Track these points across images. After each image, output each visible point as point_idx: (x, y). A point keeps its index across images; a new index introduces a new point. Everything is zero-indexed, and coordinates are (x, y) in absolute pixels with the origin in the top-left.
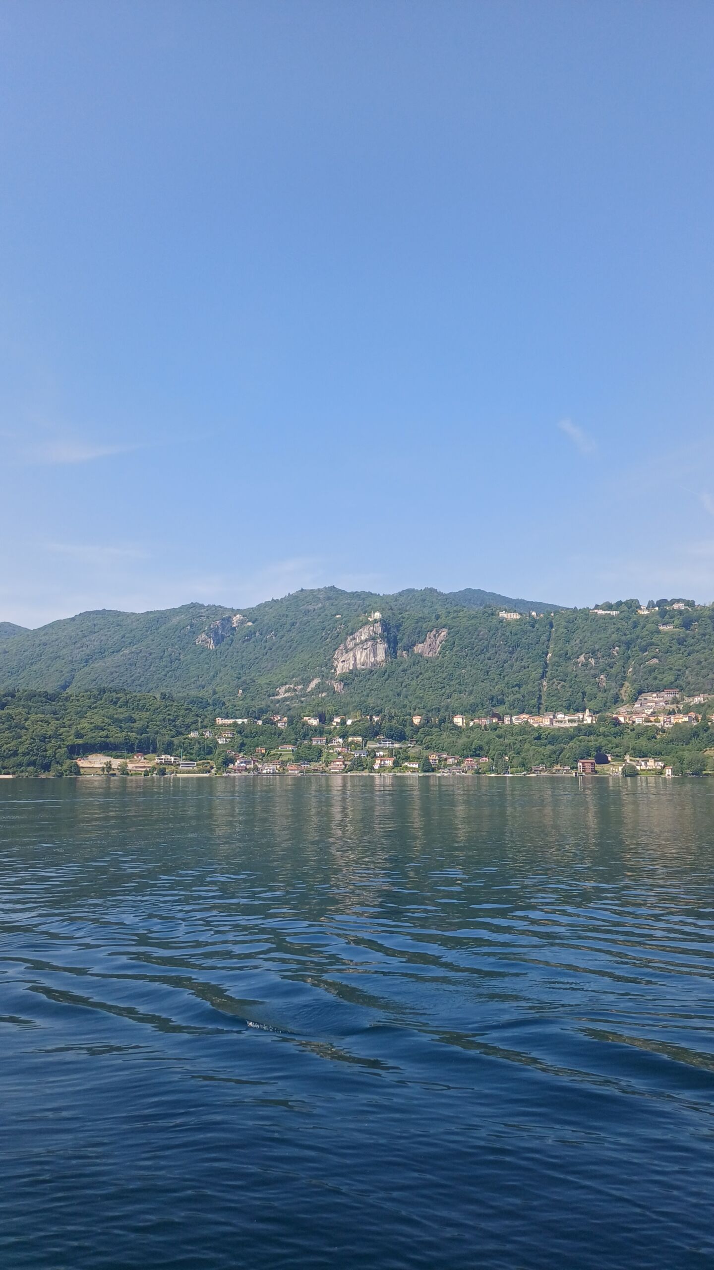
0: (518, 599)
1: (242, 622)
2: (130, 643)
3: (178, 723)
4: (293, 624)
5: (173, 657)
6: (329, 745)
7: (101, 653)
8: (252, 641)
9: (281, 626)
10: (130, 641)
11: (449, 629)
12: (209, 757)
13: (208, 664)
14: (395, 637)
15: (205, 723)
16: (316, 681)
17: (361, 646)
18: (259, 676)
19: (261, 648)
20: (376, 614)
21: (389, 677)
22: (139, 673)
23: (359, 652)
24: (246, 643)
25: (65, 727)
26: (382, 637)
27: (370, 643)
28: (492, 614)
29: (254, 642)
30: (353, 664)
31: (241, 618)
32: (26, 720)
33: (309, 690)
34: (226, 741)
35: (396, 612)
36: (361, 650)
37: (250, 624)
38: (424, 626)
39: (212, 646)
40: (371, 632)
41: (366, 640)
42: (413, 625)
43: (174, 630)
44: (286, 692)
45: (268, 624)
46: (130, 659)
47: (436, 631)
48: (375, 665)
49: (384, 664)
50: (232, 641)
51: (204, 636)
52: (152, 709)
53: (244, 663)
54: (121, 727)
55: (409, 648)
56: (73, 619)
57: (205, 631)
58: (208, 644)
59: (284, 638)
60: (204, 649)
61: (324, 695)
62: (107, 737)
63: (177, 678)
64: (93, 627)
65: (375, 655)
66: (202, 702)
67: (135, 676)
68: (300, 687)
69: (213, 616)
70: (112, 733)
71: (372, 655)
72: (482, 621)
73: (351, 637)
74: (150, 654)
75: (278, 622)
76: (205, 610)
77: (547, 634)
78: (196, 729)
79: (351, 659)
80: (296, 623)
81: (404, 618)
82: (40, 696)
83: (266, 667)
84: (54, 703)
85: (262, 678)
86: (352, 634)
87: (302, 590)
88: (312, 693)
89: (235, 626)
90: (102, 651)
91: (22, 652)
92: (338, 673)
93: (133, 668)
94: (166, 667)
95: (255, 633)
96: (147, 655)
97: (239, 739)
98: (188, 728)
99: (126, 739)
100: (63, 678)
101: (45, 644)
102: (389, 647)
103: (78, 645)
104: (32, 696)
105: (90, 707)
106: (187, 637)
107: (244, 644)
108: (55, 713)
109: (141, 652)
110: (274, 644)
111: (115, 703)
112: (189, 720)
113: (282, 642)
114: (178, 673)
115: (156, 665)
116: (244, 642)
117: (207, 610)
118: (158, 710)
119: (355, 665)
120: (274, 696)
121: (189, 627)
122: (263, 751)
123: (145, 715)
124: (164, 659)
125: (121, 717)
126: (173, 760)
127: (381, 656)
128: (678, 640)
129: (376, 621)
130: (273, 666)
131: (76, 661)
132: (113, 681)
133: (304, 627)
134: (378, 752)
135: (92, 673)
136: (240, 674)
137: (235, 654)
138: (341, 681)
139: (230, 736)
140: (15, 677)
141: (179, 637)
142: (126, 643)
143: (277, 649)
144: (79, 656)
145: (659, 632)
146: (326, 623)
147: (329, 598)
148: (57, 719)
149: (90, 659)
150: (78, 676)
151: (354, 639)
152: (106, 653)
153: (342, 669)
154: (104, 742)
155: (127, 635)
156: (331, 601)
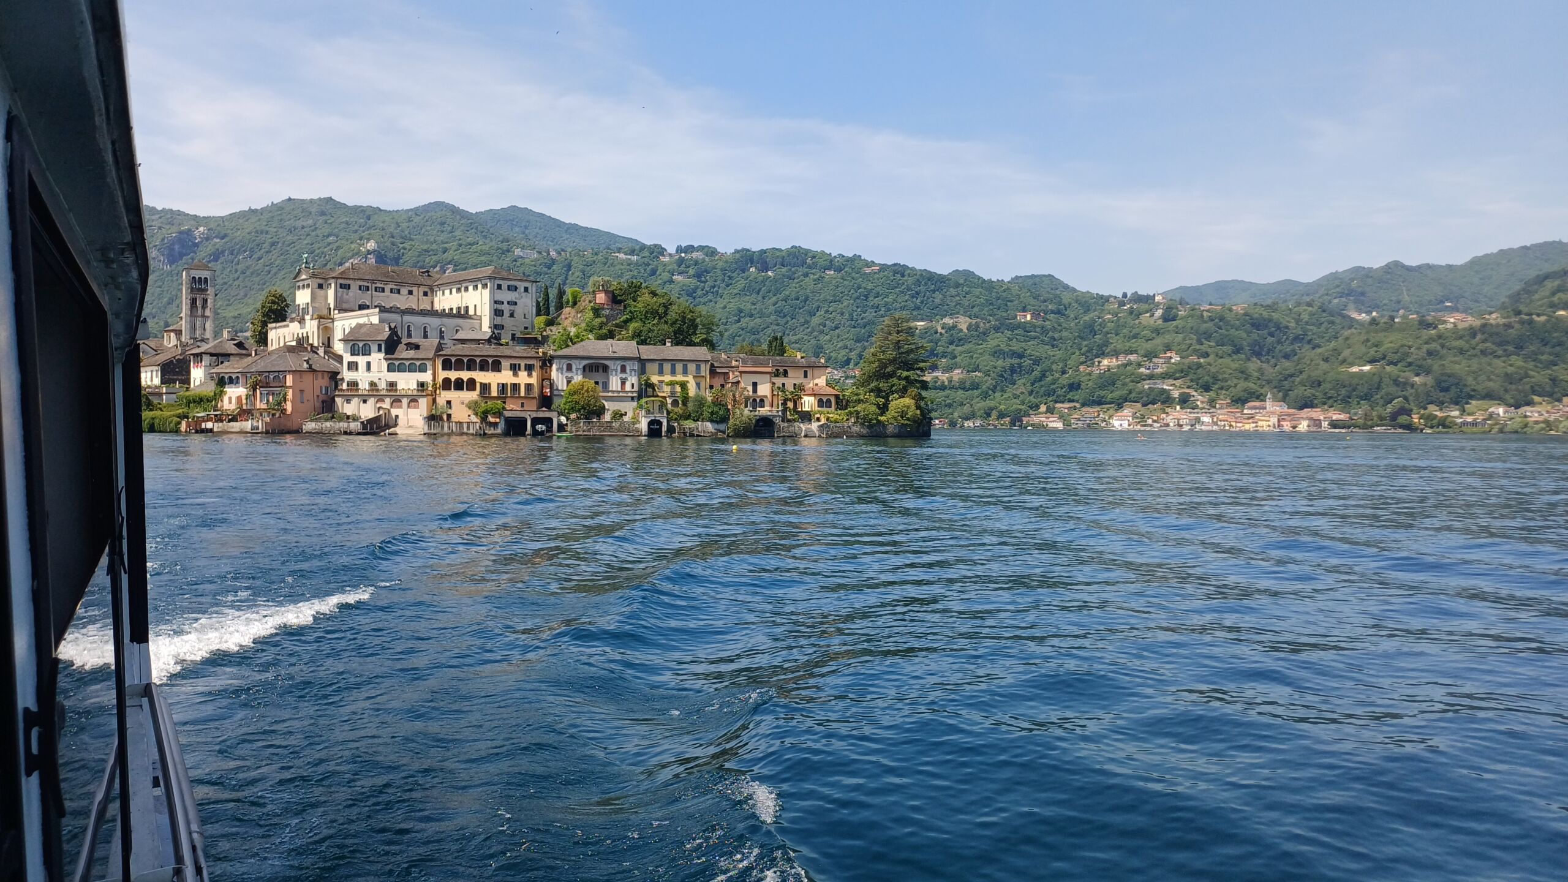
0: (570, 224)
1: (206, 238)
9: (258, 245)
11: (455, 266)
13: (160, 287)
18: (227, 305)
19: (231, 271)
20: (370, 243)
28: (508, 251)
29: (222, 263)
31: (207, 229)
35: (398, 241)
37: (217, 240)
38: (427, 260)
45: (241, 241)
47: (441, 267)
57: (156, 246)
59: (261, 261)
69: (168, 227)
72: (495, 258)
75: (254, 241)
76: (158, 216)
77: (563, 277)
80: (278, 243)
81: (405, 249)
85: (230, 308)
89: (196, 241)
95: (223, 252)
110: (248, 268)
113: (260, 266)
117: (160, 218)
128: (687, 291)
129: (369, 252)
130: (246, 295)
133: (288, 248)
143: (252, 274)
145: (671, 281)
146: (316, 246)
147: (323, 214)
156: (324, 218)
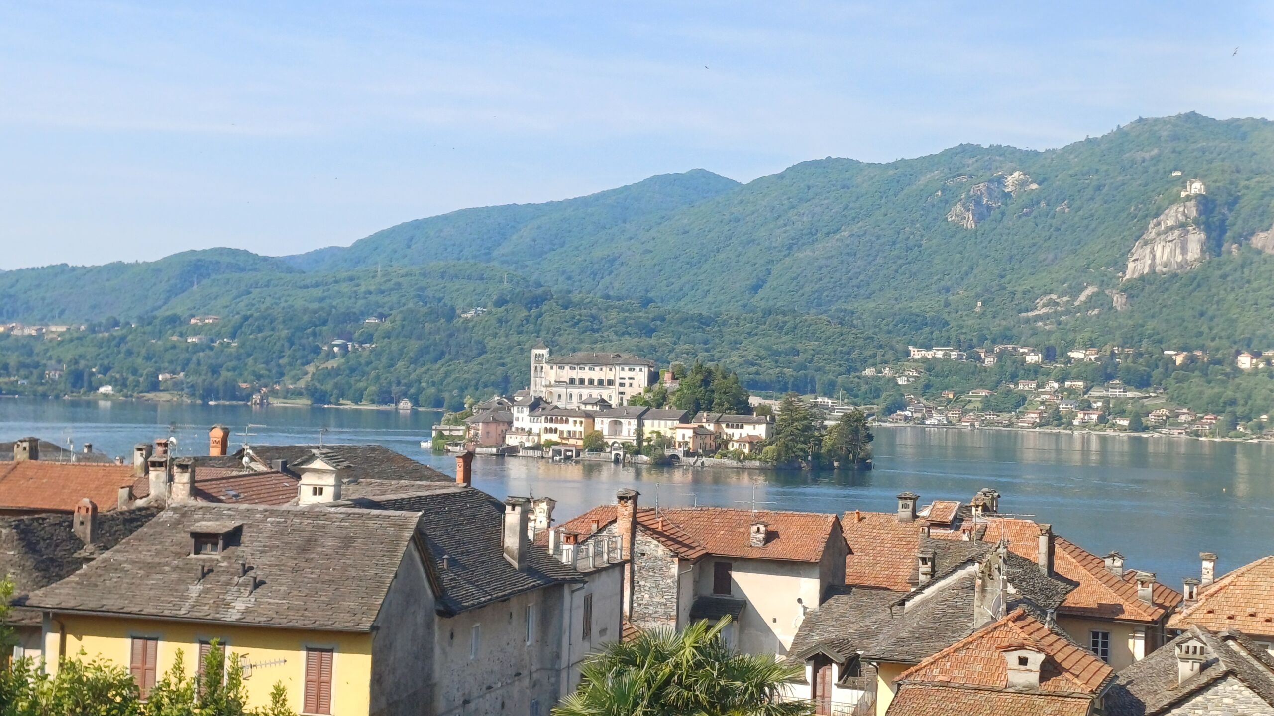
1: (1022, 184)
2: (854, 219)
3: (854, 355)
4: (1099, 188)
5: (911, 243)
6: (1040, 390)
7: (812, 234)
8: (1034, 214)
9: (1079, 191)
10: (854, 215)
12: (876, 401)
13: (961, 253)
14: (1223, 221)
15: (887, 357)
16: (1090, 291)
17: (1163, 237)
19: (1043, 227)
20: (1194, 186)
21: (1199, 286)
22: (859, 267)
23: (1160, 247)
24: (1024, 218)
25: (713, 361)
26: (1196, 222)
27: (1177, 232)
29: (1035, 217)
30: (1150, 265)
31: (1022, 176)
32: (670, 352)
33: (1077, 303)
34: (908, 381)
36: (1163, 243)
37: (1034, 186)
39: (970, 224)
40: (1179, 215)
41: (1172, 228)
42: (1255, 202)
43: (918, 198)
44: (1044, 306)
45: (1061, 186)
46: (848, 245)
48: (1182, 266)
49: (1197, 265)
50: (1003, 214)
51: (959, 208)
52: (824, 336)
53: (1015, 252)
54: (777, 362)
55: (1242, 238)
56: (781, 176)
57: (961, 200)
58: (965, 222)
59: (1081, 213)
60: (958, 229)
61: (1096, 311)
62: (757, 373)
63: (913, 275)
64: (806, 191)
65: (1184, 250)
66: (915, 322)
67: (852, 272)
68: (1065, 299)
70: (764, 369)
71: (1178, 251)
73: (1155, 220)
74: (878, 237)
75: (1077, 185)
78: (874, 365)
79: (1147, 257)
80: (1105, 186)
82: (692, 319)
83: (1044, 260)
84: (708, 328)
86: (1157, 215)
87: (1141, 119)
88: (1079, 309)
89: (1010, 190)
90: (813, 231)
91: (706, 233)
92: (1127, 277)
93: (851, 259)
94: (899, 258)
95: (1038, 203)
96: (874, 239)
97: (924, 377)
98: (865, 362)
99: (778, 377)
100: (755, 273)
101: (737, 220)
102: (1208, 238)
103: (781, 222)
104: (683, 320)
105: (749, 333)
106: (935, 209)
107: (1020, 221)
108: (706, 342)
109: (865, 233)
110: (1064, 222)
111: (781, 328)
112: (868, 353)
113: (1077, 219)
114: (914, 268)
115: (885, 254)
116: (1020, 217)
118: (831, 339)
119: (1152, 266)
120: (1027, 311)
121: (939, 193)
122: (951, 396)
123: (814, 344)
124: (898, 246)
125: (782, 347)
126: (830, 404)
127: (1194, 250)
129: (1191, 198)
131: (775, 248)
132: (821, 280)
133: (1115, 193)
134: (1095, 402)
135: (794, 269)
136: (1004, 270)
137: (1005, 237)
138: (1122, 291)
139: (915, 374)
140: (696, 271)
141: (923, 209)
142: (849, 218)
143: (1067, 229)
144: (779, 239)
148: (707, 350)
149: (794, 244)
150: (776, 269)
151: (1159, 224)
152: (819, 235)
153: (1133, 273)
154: (752, 380)
155: (852, 205)
